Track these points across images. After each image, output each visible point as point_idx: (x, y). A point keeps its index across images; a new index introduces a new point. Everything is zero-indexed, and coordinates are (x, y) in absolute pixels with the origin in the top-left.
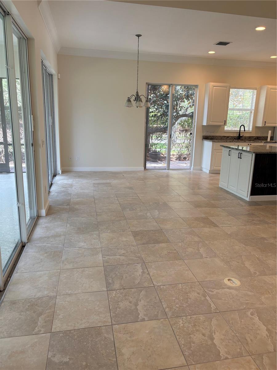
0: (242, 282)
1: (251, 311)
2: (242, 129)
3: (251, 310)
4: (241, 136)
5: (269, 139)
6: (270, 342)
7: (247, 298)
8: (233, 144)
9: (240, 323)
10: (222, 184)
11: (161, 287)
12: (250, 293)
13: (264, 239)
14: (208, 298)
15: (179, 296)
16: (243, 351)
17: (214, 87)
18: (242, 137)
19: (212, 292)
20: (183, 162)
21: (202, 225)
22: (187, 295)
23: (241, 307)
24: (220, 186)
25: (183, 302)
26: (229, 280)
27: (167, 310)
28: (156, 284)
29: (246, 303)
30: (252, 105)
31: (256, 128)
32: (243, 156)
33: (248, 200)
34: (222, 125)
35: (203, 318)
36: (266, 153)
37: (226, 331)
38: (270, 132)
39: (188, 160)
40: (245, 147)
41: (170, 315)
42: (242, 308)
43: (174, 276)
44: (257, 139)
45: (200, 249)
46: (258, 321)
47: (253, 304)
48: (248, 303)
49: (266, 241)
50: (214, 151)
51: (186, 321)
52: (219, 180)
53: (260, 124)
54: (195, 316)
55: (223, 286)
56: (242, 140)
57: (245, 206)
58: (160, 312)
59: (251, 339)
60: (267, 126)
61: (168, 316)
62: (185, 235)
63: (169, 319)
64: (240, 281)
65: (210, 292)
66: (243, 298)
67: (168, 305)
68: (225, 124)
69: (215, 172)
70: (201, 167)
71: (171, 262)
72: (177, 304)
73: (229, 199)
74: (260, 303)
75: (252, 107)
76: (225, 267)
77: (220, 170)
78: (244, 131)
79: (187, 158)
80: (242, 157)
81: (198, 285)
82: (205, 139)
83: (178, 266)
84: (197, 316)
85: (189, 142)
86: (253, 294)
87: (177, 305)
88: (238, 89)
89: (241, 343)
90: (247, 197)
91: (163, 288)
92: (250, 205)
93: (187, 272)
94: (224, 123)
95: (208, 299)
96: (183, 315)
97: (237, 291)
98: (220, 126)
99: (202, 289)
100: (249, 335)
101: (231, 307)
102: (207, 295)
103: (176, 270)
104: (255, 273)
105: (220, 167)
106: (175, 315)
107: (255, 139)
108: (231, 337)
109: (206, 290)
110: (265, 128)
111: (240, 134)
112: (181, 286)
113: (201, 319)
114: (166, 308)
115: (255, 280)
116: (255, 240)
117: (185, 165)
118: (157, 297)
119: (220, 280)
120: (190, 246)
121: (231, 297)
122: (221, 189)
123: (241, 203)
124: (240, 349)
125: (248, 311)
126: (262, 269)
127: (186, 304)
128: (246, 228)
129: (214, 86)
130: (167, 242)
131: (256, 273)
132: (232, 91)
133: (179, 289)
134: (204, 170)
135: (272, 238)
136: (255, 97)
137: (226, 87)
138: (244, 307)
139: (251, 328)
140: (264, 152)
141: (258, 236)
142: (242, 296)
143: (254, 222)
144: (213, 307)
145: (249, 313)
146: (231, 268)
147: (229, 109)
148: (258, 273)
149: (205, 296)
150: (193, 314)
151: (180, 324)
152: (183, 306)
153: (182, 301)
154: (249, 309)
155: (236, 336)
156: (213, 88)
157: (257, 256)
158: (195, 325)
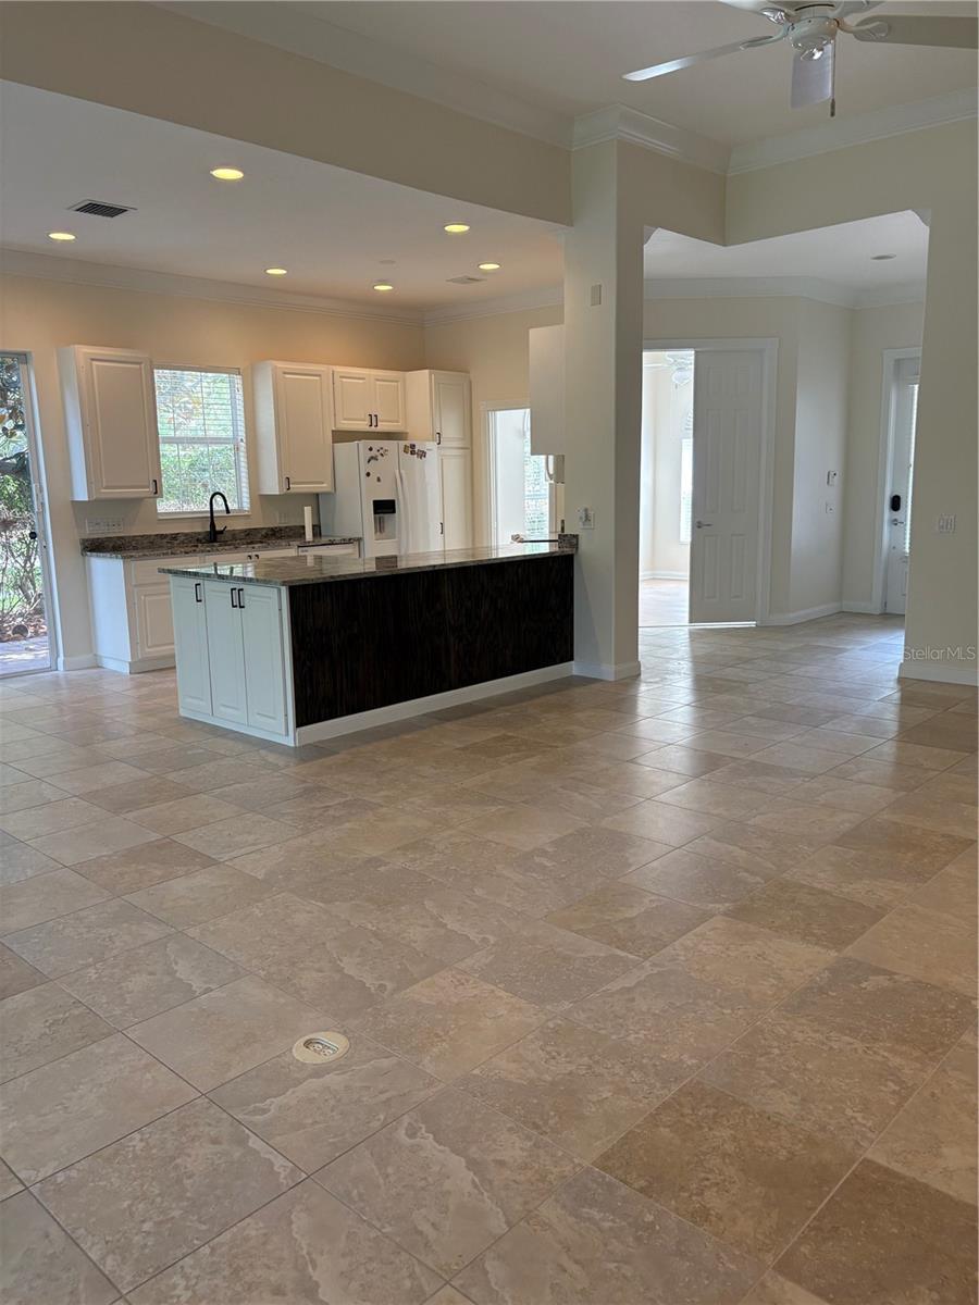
0: (351, 1035)
1: (406, 1124)
2: (219, 505)
3: (406, 1120)
4: (218, 528)
5: (309, 535)
6: (489, 1201)
7: (381, 1086)
8: (196, 558)
9: (385, 1184)
10: (192, 705)
11: (59, 1180)
12: (385, 1063)
13: (374, 862)
14: (254, 1143)
15: (142, 1185)
16: (423, 1280)
17: (94, 363)
18: (221, 532)
19: (264, 1111)
20: (18, 643)
21: (159, 873)
22: (176, 1167)
23: (371, 1125)
24: (183, 713)
25: (166, 1204)
26: (308, 1044)
27: (110, 1264)
28: (33, 1173)
29: (384, 1102)
30: (234, 425)
31: (263, 500)
32: (246, 597)
33: (293, 745)
34: (143, 496)
35: (257, 1230)
36: (319, 581)
37: (348, 1237)
38: (308, 511)
39: (36, 634)
40: (238, 565)
41: (129, 1278)
42: (376, 1124)
43: (101, 1112)
44: (274, 535)
45: (175, 968)
46: (435, 1147)
47: (405, 1095)
48: (389, 1099)
49: (382, 869)
50: (136, 590)
51: (196, 1273)
52: (174, 691)
53: (272, 487)
54: (226, 1236)
55: (297, 1075)
56: (225, 543)
57: (287, 766)
58: (81, 1286)
59: (433, 1224)
60: (296, 491)
61: (119, 1287)
62: (103, 931)
63: (128, 1297)
64: (345, 1033)
65: (258, 1117)
66: (369, 1088)
67: (107, 1243)
68: (157, 492)
69: (155, 667)
70: (95, 655)
71: (72, 1057)
72: (143, 1221)
73: (228, 753)
74: (424, 1084)
75: (235, 431)
76: (282, 1000)
77: (173, 656)
78: (225, 514)
79: (31, 630)
80: (246, 601)
81: (207, 1108)
82: (90, 551)
83: (106, 1064)
84: (235, 1229)
85: (24, 567)
86: (394, 1060)
87: (147, 1227)
88: (178, 372)
89: (408, 1256)
90: (287, 734)
91: (69, 1178)
92: (303, 760)
93: (148, 1076)
94: (152, 489)
95: (254, 1146)
96: (179, 1254)
97: (343, 1073)
98: (137, 501)
99: (225, 1115)
100: (423, 1211)
101: (340, 1138)
102: (247, 1131)
103: (101, 1085)
104: (382, 987)
105: (173, 644)
106: (151, 1270)
107: (266, 536)
108: (370, 1247)
109: (240, 1117)
110: (289, 499)
111: (213, 525)
112: (142, 1140)
113: (253, 1233)
114: (103, 1258)
115: (389, 1013)
116: (352, 874)
117: (28, 656)
118: (54, 1230)
119: (279, 1056)
120: (135, 968)
121: (332, 1102)
122: (191, 722)
123: (272, 758)
124: (410, 1276)
125: (397, 1129)
126: (399, 967)
127: (181, 1204)
128: (312, 842)
129: (93, 360)
130: (33, 985)
131: (385, 986)
132: (160, 375)
133: (136, 1157)
134: (111, 665)
135: (398, 852)
136: (240, 396)
137: (140, 363)
138: (382, 1117)
139: (423, 1183)
140: (313, 577)
141: (357, 859)
142: (365, 1084)
143: (331, 812)
144: (281, 1170)
145: (401, 1134)
146: (302, 997)
147: (160, 440)
148: (390, 986)
149: (242, 1141)
150: (216, 1230)
151: (179, 1297)
152: (173, 1218)
153: (159, 1200)
154: (397, 1119)
155: (386, 1236)
156: (91, 365)
157: (369, 926)
158: (236, 1271)
